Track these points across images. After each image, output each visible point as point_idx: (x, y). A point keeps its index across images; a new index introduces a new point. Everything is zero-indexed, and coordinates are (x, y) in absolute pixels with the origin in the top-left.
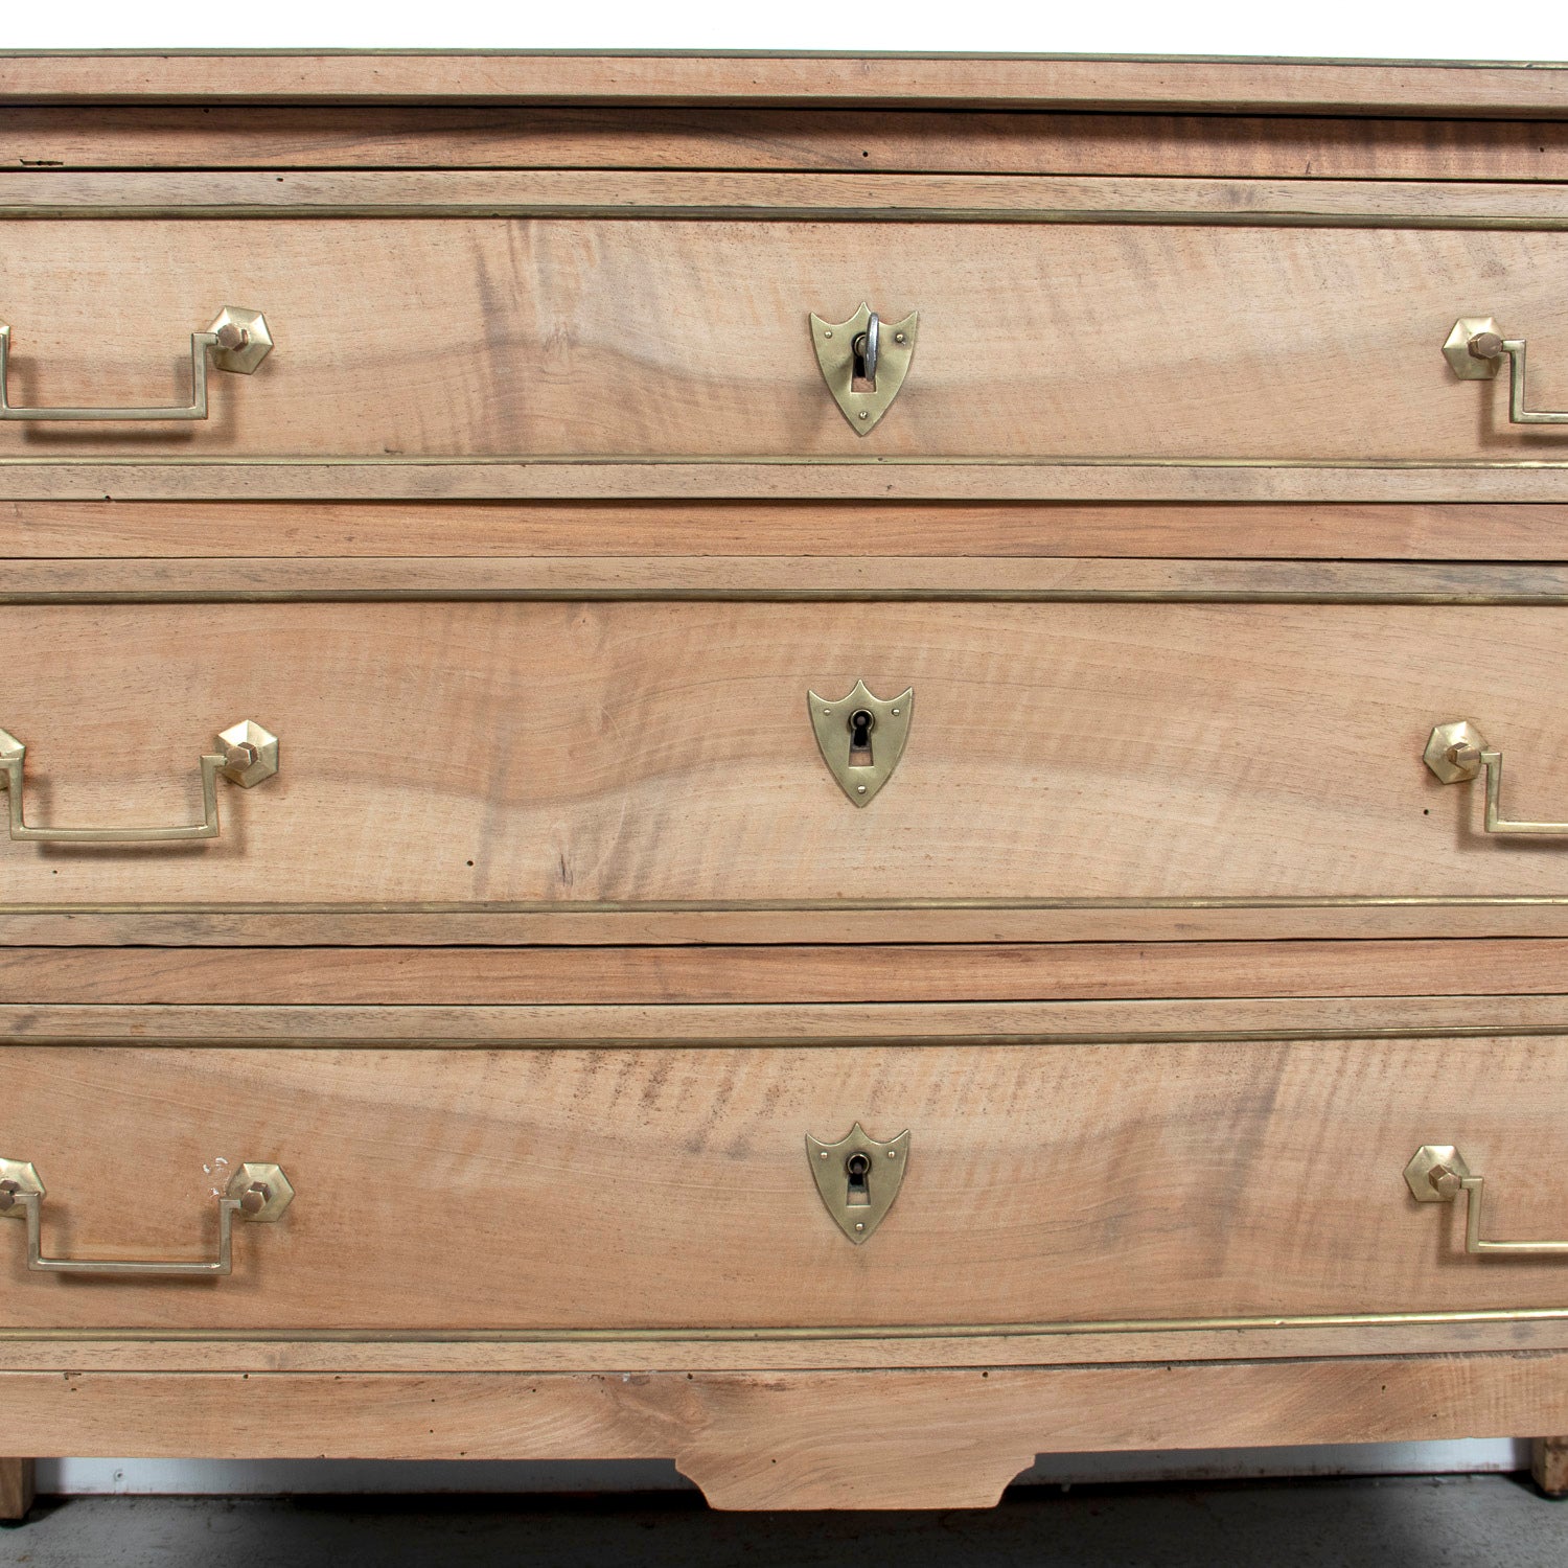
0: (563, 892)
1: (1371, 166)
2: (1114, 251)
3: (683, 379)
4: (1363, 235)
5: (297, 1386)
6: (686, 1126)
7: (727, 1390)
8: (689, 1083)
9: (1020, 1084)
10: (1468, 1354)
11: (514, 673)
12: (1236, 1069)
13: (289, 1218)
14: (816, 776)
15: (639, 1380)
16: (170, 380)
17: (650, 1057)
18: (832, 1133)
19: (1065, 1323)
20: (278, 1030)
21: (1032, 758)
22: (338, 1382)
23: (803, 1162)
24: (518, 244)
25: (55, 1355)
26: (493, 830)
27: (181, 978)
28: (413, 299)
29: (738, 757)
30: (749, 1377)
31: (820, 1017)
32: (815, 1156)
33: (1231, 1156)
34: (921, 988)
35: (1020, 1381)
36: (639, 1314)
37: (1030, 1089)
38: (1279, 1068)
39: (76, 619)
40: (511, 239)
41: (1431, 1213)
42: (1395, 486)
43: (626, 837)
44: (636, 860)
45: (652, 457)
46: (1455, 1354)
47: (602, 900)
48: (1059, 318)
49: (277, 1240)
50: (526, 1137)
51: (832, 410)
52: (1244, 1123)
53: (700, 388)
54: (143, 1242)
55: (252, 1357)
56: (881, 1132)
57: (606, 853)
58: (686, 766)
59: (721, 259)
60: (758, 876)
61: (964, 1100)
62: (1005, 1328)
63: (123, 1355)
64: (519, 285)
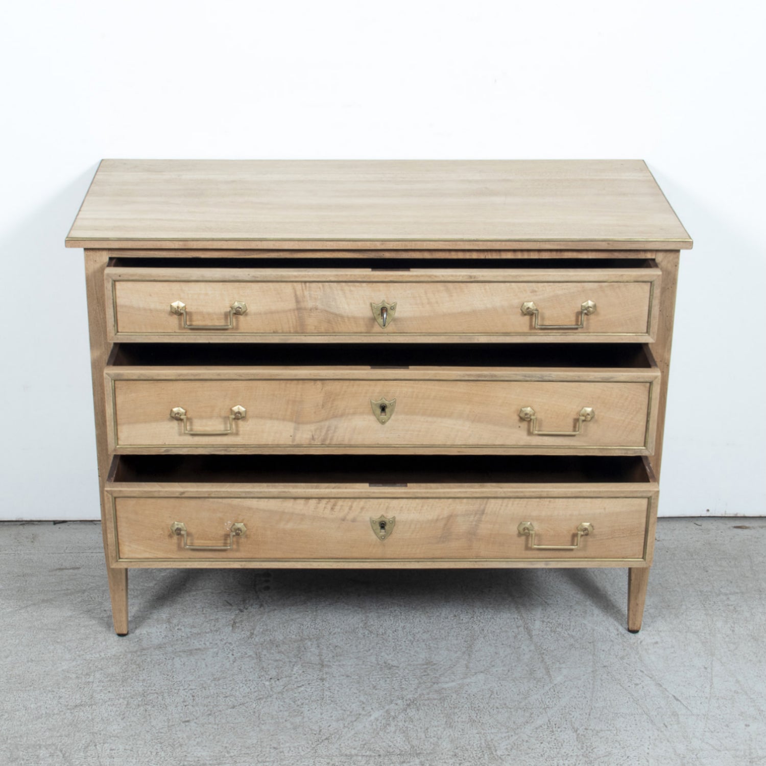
0: (313, 442)
2: (443, 288)
3: (342, 317)
4: (502, 285)
6: (341, 515)
8: (342, 506)
9: (422, 507)
12: (475, 505)
13: (246, 535)
14: (373, 418)
17: (332, 500)
18: (376, 516)
19: (433, 559)
21: (424, 414)
23: (369, 523)
25: (189, 564)
26: (296, 429)
29: (354, 414)
31: (373, 492)
32: (373, 522)
33: (474, 523)
37: (425, 508)
41: (524, 538)
42: (508, 339)
43: (328, 430)
44: (330, 435)
45: (335, 334)
47: (322, 444)
48: (429, 303)
49: (243, 539)
50: (302, 517)
51: (376, 323)
54: (210, 540)
55: (237, 565)
56: (389, 516)
57: (323, 434)
58: (342, 415)
60: (359, 439)
61: (408, 510)
62: (419, 560)
63: (206, 565)
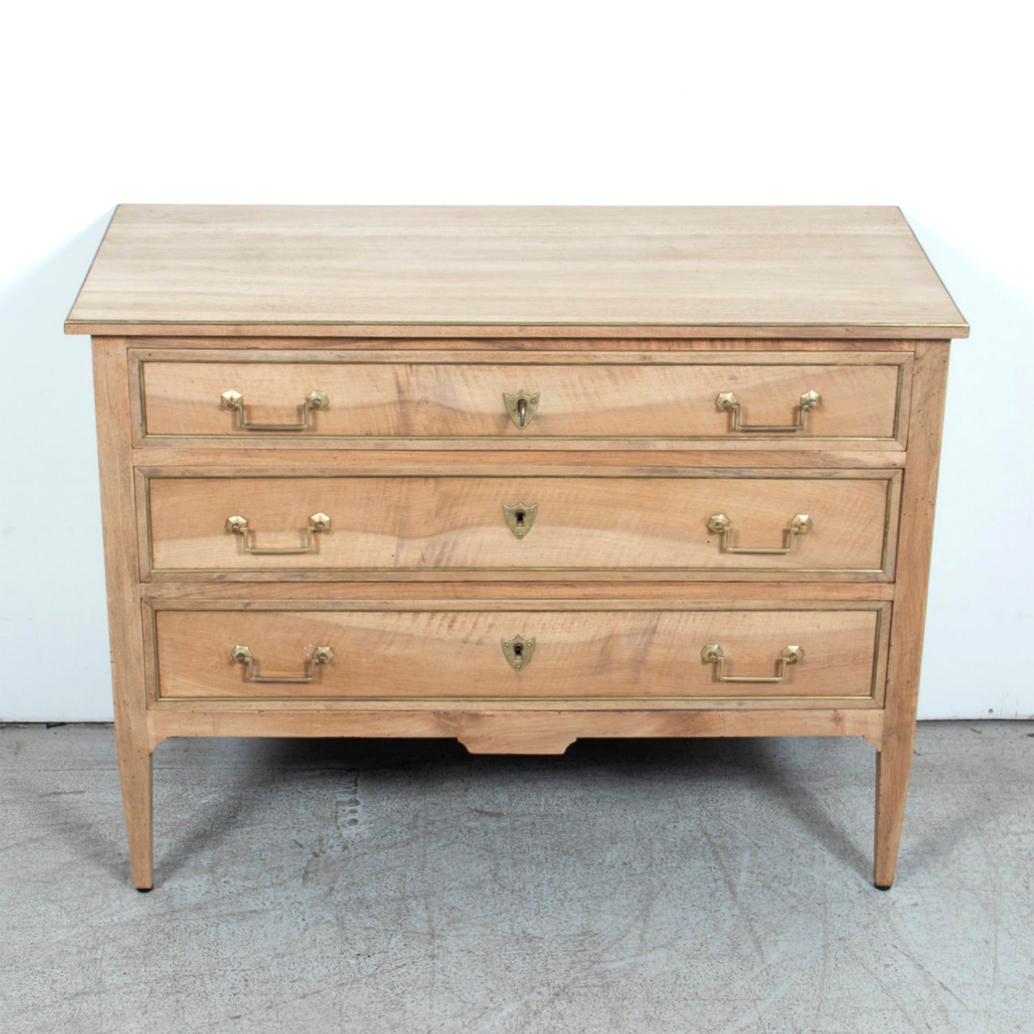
0: (423, 564)
1: (691, 347)
2: (604, 373)
3: (463, 413)
4: (689, 368)
5: (335, 715)
6: (462, 635)
7: (475, 717)
8: (463, 623)
9: (572, 624)
10: (722, 710)
11: (407, 499)
12: (644, 621)
13: (333, 663)
14: (505, 530)
15: (446, 713)
16: (295, 412)
17: (451, 615)
18: (510, 637)
19: (586, 697)
20: (330, 607)
21: (576, 525)
22: (348, 714)
23: (500, 647)
24: (409, 372)
25: (255, 705)
26: (400, 546)
27: (299, 592)
28: (375, 388)
29: (480, 524)
30: (482, 713)
31: (506, 604)
32: (505, 645)
33: (642, 646)
34: (539, 595)
35: (571, 715)
36: (446, 692)
37: (575, 625)
38: (658, 619)
39: (264, 483)
40: (407, 371)
41: (710, 666)
42: (697, 445)
43: (444, 548)
44: (447, 555)
45: (453, 436)
46: (718, 710)
47: (436, 567)
48: (586, 394)
49: (328, 669)
50: (409, 638)
51: (511, 422)
52: (647, 637)
53: (469, 417)
54: (284, 670)
55: (320, 706)
56: (527, 636)
57: (437, 553)
58: (463, 527)
59: (475, 377)
60: (486, 560)
61: (553, 628)
62: (566, 698)
63: (278, 705)
64: (409, 384)
